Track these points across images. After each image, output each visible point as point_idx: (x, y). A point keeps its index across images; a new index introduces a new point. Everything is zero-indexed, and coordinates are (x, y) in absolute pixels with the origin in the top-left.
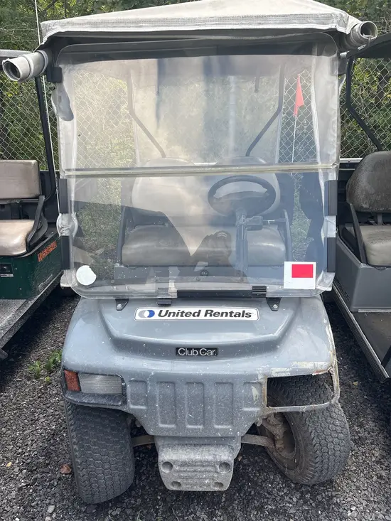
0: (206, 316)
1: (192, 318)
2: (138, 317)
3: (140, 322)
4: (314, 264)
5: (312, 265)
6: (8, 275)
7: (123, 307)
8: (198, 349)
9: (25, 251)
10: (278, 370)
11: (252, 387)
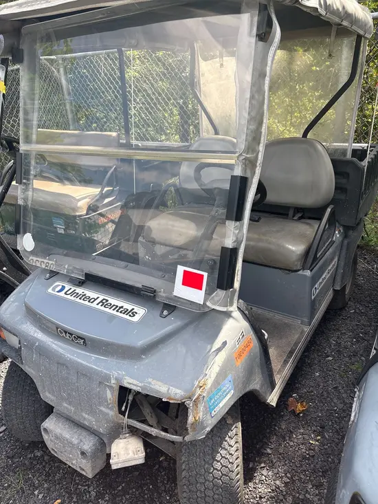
0: (98, 304)
1: (86, 303)
2: (50, 290)
3: (50, 295)
4: (205, 275)
5: (202, 276)
6: (72, 232)
7: (50, 277)
8: (72, 335)
9: (85, 212)
10: (131, 381)
11: (107, 389)
